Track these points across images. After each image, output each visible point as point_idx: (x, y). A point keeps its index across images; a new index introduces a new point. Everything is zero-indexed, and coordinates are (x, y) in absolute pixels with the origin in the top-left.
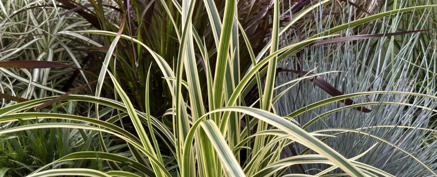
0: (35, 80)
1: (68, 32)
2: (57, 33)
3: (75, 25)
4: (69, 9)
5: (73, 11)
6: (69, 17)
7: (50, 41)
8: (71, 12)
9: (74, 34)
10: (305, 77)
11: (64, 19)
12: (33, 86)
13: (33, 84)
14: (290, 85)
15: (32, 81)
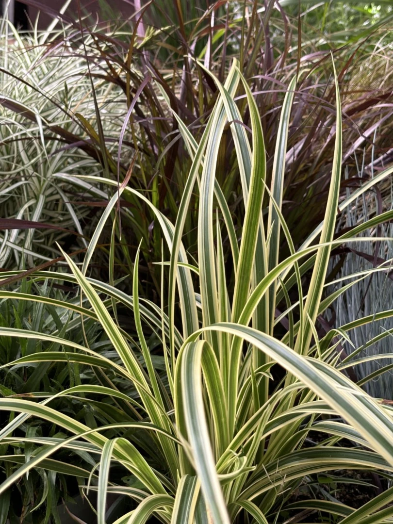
0: (12, 240)
1: (65, 174)
2: (51, 175)
3: (78, 164)
4: (69, 143)
5: (76, 146)
6: (70, 153)
7: (43, 184)
8: (72, 147)
9: (73, 178)
10: (379, 269)
11: (62, 157)
12: (9, 248)
13: (9, 244)
14: (350, 281)
15: (8, 240)
